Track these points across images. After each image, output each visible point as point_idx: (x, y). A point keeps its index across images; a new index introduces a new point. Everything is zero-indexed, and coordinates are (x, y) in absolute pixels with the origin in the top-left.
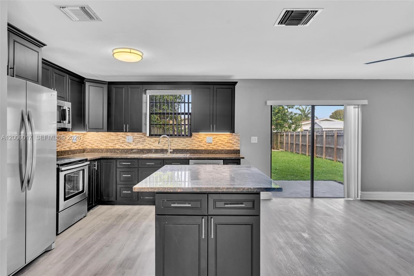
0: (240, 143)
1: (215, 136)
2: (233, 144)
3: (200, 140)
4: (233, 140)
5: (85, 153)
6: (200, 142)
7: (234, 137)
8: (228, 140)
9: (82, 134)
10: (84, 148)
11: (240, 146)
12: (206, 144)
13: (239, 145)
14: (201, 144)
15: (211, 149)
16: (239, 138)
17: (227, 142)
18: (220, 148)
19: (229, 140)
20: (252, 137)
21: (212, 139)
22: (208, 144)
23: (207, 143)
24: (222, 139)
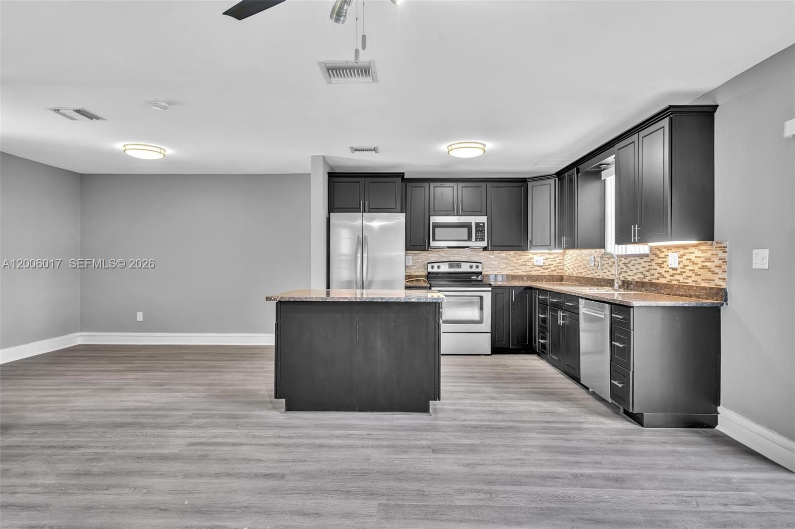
0: (726, 270)
1: (682, 252)
2: (713, 273)
3: (660, 261)
4: (714, 262)
5: (563, 282)
6: (660, 265)
7: (714, 252)
8: (703, 259)
9: (559, 255)
10: (564, 274)
11: (726, 277)
12: (668, 272)
13: (725, 275)
14: (662, 271)
15: (676, 283)
16: (725, 255)
17: (703, 267)
18: (690, 282)
19: (708, 260)
20: (755, 251)
21: (677, 260)
22: (671, 272)
23: (670, 268)
24: (692, 257)
